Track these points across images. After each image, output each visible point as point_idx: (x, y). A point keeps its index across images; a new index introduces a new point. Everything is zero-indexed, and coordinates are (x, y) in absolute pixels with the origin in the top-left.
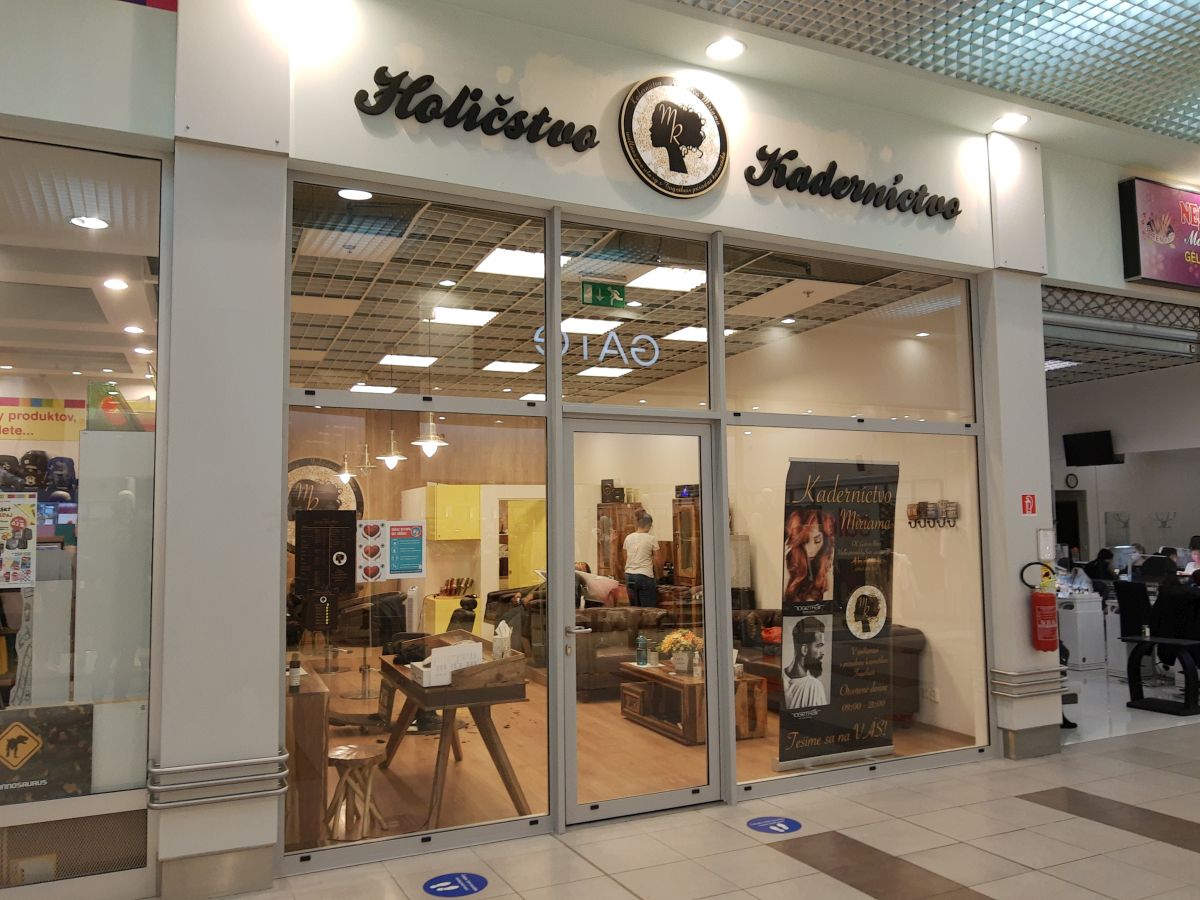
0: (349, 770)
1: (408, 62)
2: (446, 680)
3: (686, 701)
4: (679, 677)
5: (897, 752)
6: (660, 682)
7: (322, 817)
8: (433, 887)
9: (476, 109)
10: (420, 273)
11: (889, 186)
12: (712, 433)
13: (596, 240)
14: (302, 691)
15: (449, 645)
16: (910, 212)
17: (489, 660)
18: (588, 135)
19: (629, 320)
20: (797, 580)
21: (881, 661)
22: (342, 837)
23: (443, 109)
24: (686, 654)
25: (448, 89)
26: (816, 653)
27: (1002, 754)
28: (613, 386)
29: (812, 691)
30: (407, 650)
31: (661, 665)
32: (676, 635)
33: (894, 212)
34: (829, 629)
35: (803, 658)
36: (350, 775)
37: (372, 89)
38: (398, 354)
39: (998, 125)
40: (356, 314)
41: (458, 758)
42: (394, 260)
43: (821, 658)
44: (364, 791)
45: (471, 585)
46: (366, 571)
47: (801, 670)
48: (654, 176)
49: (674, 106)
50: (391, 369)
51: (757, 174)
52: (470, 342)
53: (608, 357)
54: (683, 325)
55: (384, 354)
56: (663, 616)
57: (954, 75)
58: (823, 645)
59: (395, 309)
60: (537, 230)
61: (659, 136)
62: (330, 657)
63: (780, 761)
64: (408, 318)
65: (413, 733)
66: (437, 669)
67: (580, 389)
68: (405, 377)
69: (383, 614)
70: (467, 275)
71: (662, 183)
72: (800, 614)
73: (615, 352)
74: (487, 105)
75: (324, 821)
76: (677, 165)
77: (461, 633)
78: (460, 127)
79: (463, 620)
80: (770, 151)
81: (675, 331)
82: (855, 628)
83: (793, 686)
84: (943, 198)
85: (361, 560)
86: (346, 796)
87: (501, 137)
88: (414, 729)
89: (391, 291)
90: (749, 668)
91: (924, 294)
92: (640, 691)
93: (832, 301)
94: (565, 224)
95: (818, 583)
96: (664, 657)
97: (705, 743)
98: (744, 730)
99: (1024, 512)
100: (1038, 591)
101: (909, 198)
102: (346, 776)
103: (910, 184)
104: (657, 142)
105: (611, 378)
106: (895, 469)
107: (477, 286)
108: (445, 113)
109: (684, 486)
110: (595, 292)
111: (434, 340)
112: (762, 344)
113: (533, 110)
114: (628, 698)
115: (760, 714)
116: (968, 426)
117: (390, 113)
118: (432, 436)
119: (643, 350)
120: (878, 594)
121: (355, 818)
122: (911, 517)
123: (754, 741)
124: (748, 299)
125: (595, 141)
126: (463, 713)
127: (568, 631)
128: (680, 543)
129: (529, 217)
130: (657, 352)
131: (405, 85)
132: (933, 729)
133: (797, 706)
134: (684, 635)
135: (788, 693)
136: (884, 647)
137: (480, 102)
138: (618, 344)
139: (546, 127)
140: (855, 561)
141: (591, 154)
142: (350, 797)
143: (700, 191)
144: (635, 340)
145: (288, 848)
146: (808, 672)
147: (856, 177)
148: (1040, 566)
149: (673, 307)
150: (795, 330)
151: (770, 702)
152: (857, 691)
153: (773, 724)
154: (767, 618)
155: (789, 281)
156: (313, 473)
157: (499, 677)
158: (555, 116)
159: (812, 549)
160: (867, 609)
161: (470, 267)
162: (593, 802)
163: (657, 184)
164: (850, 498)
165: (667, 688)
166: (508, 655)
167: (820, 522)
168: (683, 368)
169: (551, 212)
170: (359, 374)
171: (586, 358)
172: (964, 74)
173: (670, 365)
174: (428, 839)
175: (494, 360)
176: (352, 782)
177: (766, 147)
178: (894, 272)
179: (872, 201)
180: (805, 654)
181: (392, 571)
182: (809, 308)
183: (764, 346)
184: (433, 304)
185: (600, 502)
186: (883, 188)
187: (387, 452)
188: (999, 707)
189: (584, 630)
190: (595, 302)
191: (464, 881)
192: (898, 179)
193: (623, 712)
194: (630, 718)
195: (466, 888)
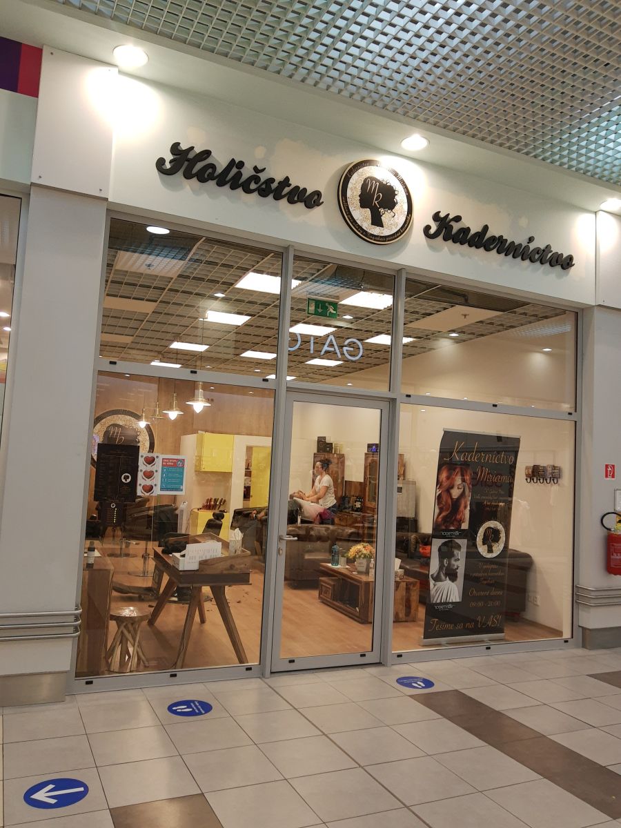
0: (124, 624)
1: (194, 140)
2: (195, 567)
3: (363, 593)
4: (359, 576)
5: (506, 638)
6: (346, 579)
7: (103, 655)
8: (174, 708)
9: (239, 175)
10: (198, 286)
11: (524, 244)
12: (390, 408)
13: (318, 270)
14: (95, 567)
15: (200, 542)
16: (538, 263)
17: (226, 554)
18: (316, 197)
19: (342, 327)
20: (444, 514)
21: (500, 574)
22: (117, 670)
23: (216, 174)
24: (365, 560)
25: (221, 160)
26: (454, 565)
27: (581, 645)
28: (330, 373)
29: (450, 591)
30: (172, 544)
31: (347, 567)
32: (359, 547)
33: (527, 262)
34: (464, 550)
35: (444, 568)
36: (125, 627)
37: (169, 157)
38: (182, 342)
39: (603, 206)
40: (153, 312)
41: (203, 621)
42: (180, 276)
43: (457, 568)
44: (134, 639)
45: (223, 504)
46: (144, 487)
47: (443, 577)
48: (360, 228)
49: (377, 180)
50: (178, 352)
51: (432, 231)
52: (232, 336)
53: (327, 352)
54: (378, 333)
55: (173, 341)
56: (352, 533)
57: (574, 169)
58: (459, 560)
59: (180, 310)
60: (278, 261)
61: (365, 201)
62: (124, 546)
63: (424, 638)
64: (189, 317)
65: (174, 602)
66: (190, 559)
67: (307, 374)
68: (187, 357)
69: (160, 519)
70: (229, 290)
71: (365, 233)
72: (444, 537)
73: (332, 349)
74: (247, 172)
75: (105, 658)
76: (377, 221)
77: (210, 535)
78: (227, 187)
79: (213, 527)
80: (442, 215)
81: (372, 337)
82: (482, 550)
83: (436, 587)
84: (562, 254)
85: (141, 481)
86: (121, 642)
87: (255, 195)
88: (176, 599)
89: (178, 298)
90: (408, 573)
91: (545, 320)
92: (332, 583)
93: (481, 322)
94: (297, 258)
95: (458, 517)
96: (350, 561)
97: (372, 623)
98: (402, 615)
99: (607, 476)
100: (613, 532)
101: (538, 253)
102: (122, 628)
103: (539, 243)
104: (364, 203)
105: (328, 367)
106: (517, 441)
107: (236, 298)
108: (218, 176)
109: (373, 445)
110: (317, 307)
111: (207, 333)
112: (434, 349)
113: (279, 177)
114: (324, 589)
115: (414, 604)
116: (570, 414)
117: (180, 174)
118: (200, 399)
119: (352, 349)
120: (500, 526)
121: (127, 657)
122: (528, 476)
123: (409, 624)
124: (424, 317)
125: (321, 201)
126: (206, 590)
127: (280, 538)
128: (368, 484)
129: (272, 251)
130: (361, 350)
131: (191, 155)
132: (534, 624)
133: (438, 601)
134: (364, 547)
135: (433, 592)
136: (503, 564)
137: (242, 170)
138: (335, 343)
139: (287, 190)
140: (485, 503)
141: (317, 211)
142: (124, 642)
143: (391, 240)
144: (347, 342)
145: (78, 675)
146: (447, 578)
147: (502, 236)
148: (615, 515)
149: (371, 320)
150: (456, 341)
151: (420, 596)
152: (482, 593)
153: (421, 612)
154: (424, 539)
155: (452, 306)
156: (121, 420)
157: (232, 567)
158: (294, 182)
159: (456, 493)
160: (492, 537)
161: (232, 284)
162: (291, 657)
163: (362, 234)
164: (484, 459)
165: (351, 583)
166: (239, 552)
167: (462, 475)
168: (377, 363)
169: (287, 248)
170: (156, 354)
171: (312, 352)
172: (582, 169)
173: (369, 360)
174: (175, 675)
175: (248, 350)
176: (126, 632)
177: (439, 212)
178: (524, 304)
179: (511, 254)
180: (446, 565)
181: (162, 489)
182: (466, 326)
183: (434, 351)
184: (207, 309)
185: (316, 451)
186: (520, 245)
187: (170, 408)
188: (580, 612)
189: (292, 538)
190: (316, 313)
191: (196, 706)
192: (531, 240)
193: (320, 597)
194: (324, 602)
195: (197, 711)
